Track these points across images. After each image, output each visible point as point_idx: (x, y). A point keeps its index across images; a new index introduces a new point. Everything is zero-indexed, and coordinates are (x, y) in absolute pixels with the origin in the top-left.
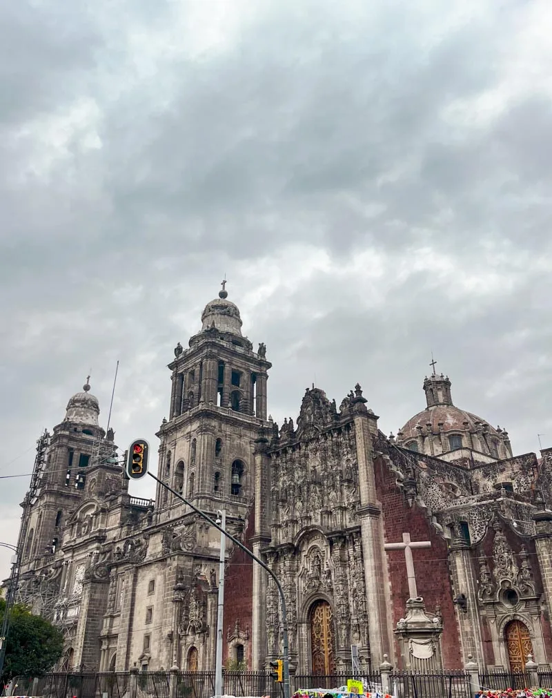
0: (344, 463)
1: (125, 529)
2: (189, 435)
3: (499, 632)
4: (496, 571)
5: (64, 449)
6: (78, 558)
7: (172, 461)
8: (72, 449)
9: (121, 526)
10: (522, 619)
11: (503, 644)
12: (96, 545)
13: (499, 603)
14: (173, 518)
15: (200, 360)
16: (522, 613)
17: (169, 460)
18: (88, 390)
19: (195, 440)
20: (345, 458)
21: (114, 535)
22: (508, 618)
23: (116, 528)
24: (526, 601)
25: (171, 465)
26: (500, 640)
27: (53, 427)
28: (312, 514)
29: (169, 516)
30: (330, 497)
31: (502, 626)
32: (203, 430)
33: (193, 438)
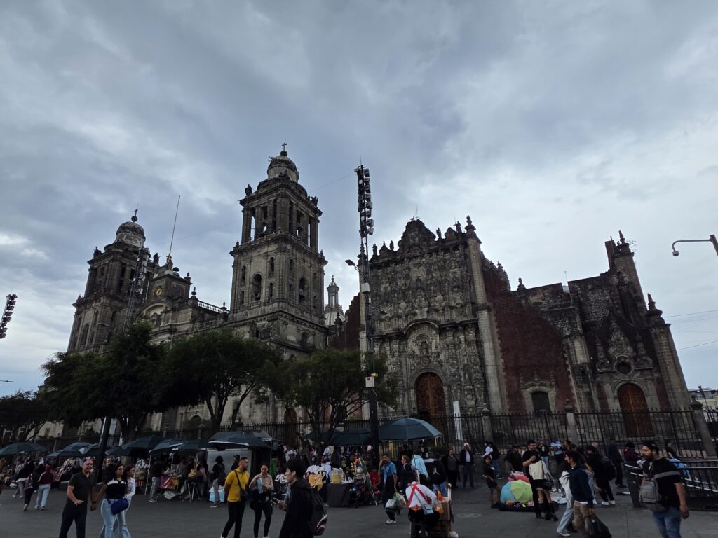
0: (450, 275)
1: (197, 325)
2: (266, 254)
3: (613, 392)
4: (611, 350)
5: (118, 263)
7: (248, 274)
8: (125, 264)
9: (193, 321)
10: (636, 383)
11: (617, 401)
12: (167, 335)
13: (614, 372)
14: (251, 317)
15: (273, 198)
16: (636, 378)
17: (244, 273)
18: (136, 220)
19: (272, 259)
20: (452, 271)
21: (186, 329)
22: (623, 383)
23: (187, 324)
24: (641, 370)
25: (247, 277)
26: (615, 398)
27: (104, 246)
28: (417, 311)
29: (247, 315)
30: (436, 299)
31: (617, 388)
32: (282, 250)
33: (270, 257)
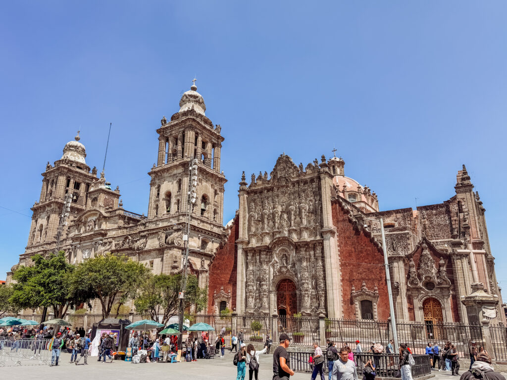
2: (175, 176)
3: (419, 304)
4: (421, 271)
5: (64, 176)
6: (84, 245)
7: (161, 191)
8: (70, 177)
9: (120, 228)
10: (436, 298)
11: (421, 310)
12: (99, 238)
13: (421, 288)
15: (183, 129)
16: (437, 294)
19: (180, 180)
22: (427, 297)
23: (115, 229)
24: (441, 288)
25: (161, 194)
28: (281, 230)
29: (159, 224)
30: (296, 220)
31: (422, 301)
32: (187, 173)
33: (178, 178)
